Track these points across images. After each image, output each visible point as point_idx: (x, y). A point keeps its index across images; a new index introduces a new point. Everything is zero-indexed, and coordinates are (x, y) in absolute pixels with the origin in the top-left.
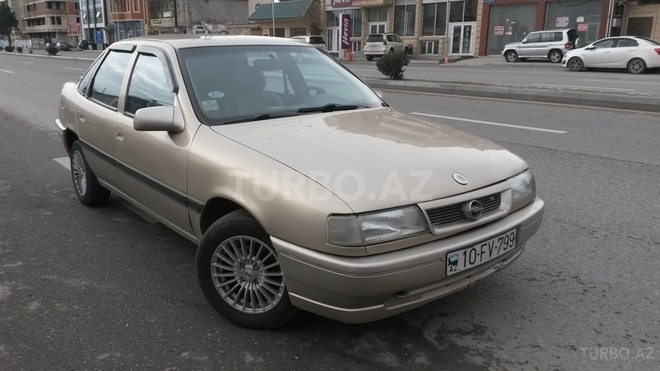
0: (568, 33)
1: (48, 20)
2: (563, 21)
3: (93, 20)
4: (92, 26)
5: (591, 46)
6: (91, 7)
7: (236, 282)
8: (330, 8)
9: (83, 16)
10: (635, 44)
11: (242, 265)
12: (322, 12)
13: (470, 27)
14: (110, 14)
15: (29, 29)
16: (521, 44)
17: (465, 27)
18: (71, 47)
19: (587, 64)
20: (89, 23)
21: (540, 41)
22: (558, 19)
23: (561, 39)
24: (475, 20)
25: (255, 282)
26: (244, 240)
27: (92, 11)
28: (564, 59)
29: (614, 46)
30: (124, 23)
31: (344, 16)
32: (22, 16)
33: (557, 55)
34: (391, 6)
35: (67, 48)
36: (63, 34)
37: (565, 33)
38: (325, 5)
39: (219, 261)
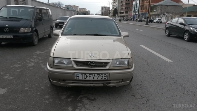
1: (125, 12)
3: (135, 12)
4: (135, 14)
6: (135, 9)
9: (133, 11)
14: (140, 10)
15: (120, 15)
18: (128, 20)
20: (134, 13)
27: (135, 10)
30: (143, 13)
32: (119, 11)
35: (127, 20)
36: (127, 16)
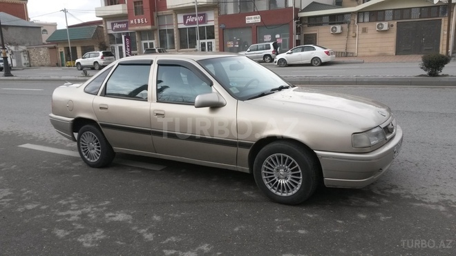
0: (273, 44)
2: (268, 38)
5: (289, 51)
7: (275, 180)
8: (111, 32)
10: (314, 49)
11: (278, 170)
12: (105, 35)
13: (211, 42)
16: (246, 52)
17: (208, 43)
19: (288, 63)
21: (257, 50)
22: (265, 36)
23: (269, 48)
24: (214, 38)
25: (286, 178)
26: (278, 156)
28: (275, 60)
29: (302, 51)
31: (125, 38)
33: (268, 58)
34: (156, 30)
37: (271, 44)
38: (107, 30)
39: (265, 169)
